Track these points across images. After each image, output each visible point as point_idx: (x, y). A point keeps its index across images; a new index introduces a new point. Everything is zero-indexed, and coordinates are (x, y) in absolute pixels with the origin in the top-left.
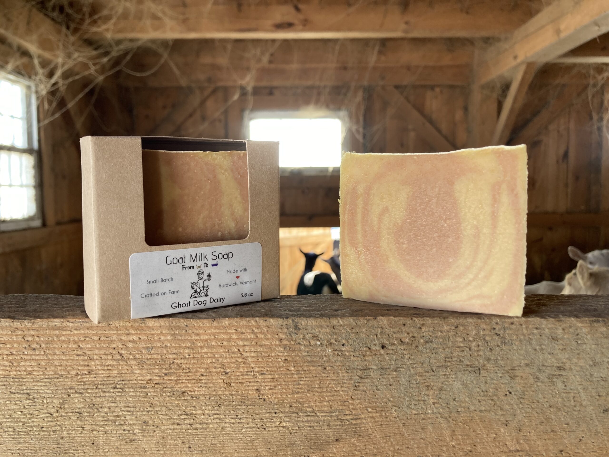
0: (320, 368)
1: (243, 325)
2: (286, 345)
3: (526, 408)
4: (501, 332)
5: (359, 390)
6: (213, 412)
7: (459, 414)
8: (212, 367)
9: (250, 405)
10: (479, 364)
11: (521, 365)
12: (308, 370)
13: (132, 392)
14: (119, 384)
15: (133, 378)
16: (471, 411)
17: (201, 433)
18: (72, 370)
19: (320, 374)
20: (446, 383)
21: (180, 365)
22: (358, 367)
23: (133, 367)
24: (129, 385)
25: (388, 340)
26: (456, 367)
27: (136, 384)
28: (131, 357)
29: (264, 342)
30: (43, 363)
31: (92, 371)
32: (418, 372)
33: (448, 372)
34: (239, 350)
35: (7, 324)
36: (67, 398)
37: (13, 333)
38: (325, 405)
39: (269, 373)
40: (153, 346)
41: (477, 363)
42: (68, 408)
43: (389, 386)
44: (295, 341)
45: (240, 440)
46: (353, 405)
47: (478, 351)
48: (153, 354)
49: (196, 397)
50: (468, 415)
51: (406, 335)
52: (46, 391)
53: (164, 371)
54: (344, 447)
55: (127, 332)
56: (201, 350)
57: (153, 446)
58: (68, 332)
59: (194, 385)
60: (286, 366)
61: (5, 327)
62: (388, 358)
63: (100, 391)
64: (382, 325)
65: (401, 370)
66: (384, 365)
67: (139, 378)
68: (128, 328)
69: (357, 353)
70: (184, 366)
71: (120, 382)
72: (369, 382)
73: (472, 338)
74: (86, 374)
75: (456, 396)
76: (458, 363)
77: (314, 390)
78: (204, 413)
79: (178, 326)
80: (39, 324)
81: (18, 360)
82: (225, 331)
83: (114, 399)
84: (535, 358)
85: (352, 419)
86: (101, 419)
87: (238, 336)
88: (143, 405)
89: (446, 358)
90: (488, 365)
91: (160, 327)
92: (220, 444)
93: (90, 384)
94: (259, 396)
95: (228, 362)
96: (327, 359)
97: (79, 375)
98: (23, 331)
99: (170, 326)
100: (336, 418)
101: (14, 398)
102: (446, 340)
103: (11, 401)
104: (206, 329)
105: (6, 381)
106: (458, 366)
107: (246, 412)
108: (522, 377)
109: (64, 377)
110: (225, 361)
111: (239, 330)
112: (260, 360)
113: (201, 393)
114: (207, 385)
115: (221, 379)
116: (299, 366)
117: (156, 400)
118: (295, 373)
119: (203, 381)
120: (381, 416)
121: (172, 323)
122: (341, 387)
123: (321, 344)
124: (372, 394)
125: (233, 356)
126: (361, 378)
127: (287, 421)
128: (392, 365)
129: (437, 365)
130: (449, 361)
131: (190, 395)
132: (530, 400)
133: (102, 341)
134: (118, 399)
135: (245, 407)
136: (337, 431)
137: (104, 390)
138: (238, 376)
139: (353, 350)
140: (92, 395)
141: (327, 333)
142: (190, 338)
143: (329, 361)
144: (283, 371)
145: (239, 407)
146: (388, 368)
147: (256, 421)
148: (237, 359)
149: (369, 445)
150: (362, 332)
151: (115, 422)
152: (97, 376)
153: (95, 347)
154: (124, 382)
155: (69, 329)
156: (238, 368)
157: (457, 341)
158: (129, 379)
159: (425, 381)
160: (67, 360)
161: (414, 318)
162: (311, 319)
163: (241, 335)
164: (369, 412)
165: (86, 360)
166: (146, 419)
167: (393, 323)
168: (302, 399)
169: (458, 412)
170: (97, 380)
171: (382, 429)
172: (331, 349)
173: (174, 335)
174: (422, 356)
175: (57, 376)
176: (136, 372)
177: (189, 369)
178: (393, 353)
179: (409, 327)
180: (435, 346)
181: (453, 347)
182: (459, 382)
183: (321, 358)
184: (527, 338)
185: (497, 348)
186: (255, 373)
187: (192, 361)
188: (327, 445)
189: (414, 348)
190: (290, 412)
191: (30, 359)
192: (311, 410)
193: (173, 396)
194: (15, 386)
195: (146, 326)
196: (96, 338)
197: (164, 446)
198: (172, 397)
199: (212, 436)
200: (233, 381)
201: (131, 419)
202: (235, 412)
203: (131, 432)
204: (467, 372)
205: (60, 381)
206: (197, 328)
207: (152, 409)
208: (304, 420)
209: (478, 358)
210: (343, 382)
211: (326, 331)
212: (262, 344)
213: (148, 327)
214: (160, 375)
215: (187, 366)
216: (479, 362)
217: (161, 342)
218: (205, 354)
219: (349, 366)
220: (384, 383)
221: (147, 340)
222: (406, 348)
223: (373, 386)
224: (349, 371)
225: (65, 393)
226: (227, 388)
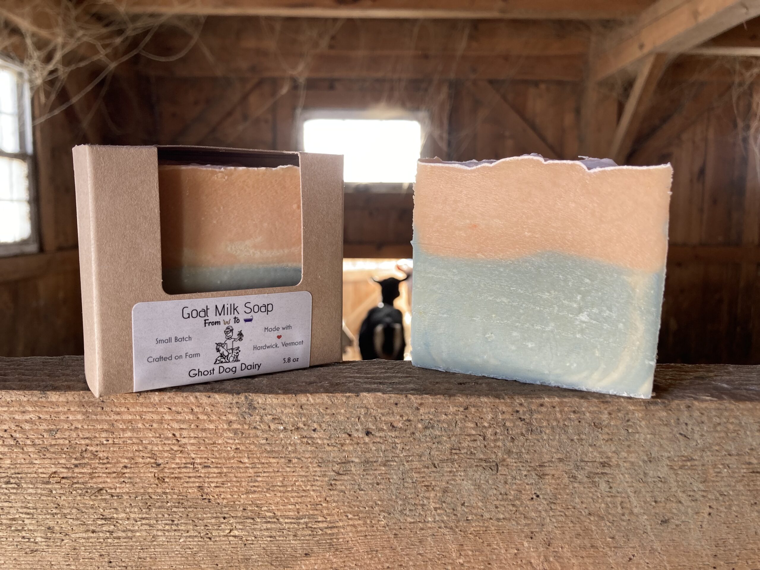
0: (283, 460)
1: (178, 403)
2: (237, 429)
3: (558, 516)
4: (527, 417)
5: (336, 490)
6: (140, 516)
7: (470, 523)
8: (139, 456)
9: (190, 507)
10: (496, 458)
11: (553, 460)
12: (267, 463)
13: (32, 488)
14: (13, 478)
15: (32, 469)
16: (485, 520)
17: (125, 544)
19: (283, 468)
20: (453, 482)
21: (96, 453)
22: (335, 460)
23: (32, 456)
24: (27, 479)
25: (374, 424)
26: (466, 462)
27: (36, 478)
28: (29, 442)
29: (208, 424)
32: (414, 467)
33: (455, 468)
34: (174, 435)
38: (290, 509)
40: (58, 427)
41: (494, 456)
43: (375, 485)
44: (249, 424)
45: (177, 553)
46: (328, 509)
47: (495, 441)
49: (118, 496)
50: (481, 524)
51: (398, 417)
53: (73, 461)
54: (315, 564)
55: (21, 409)
56: (124, 433)
57: (62, 559)
59: (114, 480)
60: (237, 457)
62: (374, 448)
64: (367, 405)
65: (392, 464)
66: (369, 458)
67: (40, 471)
68: (24, 404)
69: (333, 441)
70: (101, 455)
71: (14, 476)
72: (349, 480)
73: (488, 423)
75: (465, 499)
76: (468, 457)
77: (275, 489)
78: (128, 516)
79: (92, 402)
82: (155, 409)
83: (7, 498)
84: (571, 450)
85: (326, 528)
87: (172, 417)
88: (46, 505)
89: (451, 449)
91: (67, 402)
92: (151, 558)
94: (202, 496)
95: (160, 451)
96: (293, 448)
99: (81, 401)
100: (304, 526)
102: (452, 425)
104: (128, 406)
106: (468, 460)
107: (185, 516)
108: (553, 475)
110: (156, 449)
111: (174, 408)
112: (202, 448)
113: (124, 491)
114: (132, 481)
115: (151, 472)
116: (255, 457)
117: (64, 500)
118: (250, 466)
119: (127, 475)
120: (365, 524)
121: (84, 398)
122: (312, 485)
123: (285, 428)
124: (354, 496)
125: (166, 442)
126: (338, 474)
127: (239, 529)
128: (380, 457)
129: (440, 459)
130: (456, 454)
131: (109, 494)
132: (564, 505)
134: (13, 497)
135: (183, 510)
136: (307, 543)
138: (174, 468)
139: (328, 438)
141: (292, 414)
142: (108, 418)
143: (295, 451)
144: (234, 463)
145: (174, 509)
146: (375, 462)
147: (199, 528)
148: (172, 447)
149: (348, 561)
150: (339, 413)
151: (11, 527)
154: (19, 476)
156: (174, 460)
157: (467, 427)
158: (26, 471)
159: (423, 479)
161: (409, 396)
162: (270, 396)
163: (176, 415)
164: (349, 519)
166: (51, 524)
167: (381, 401)
168: (259, 500)
169: (467, 520)
171: (366, 541)
172: (297, 435)
173: (86, 413)
174: (420, 446)
176: (35, 462)
177: (107, 458)
178: (381, 441)
179: (403, 407)
180: (438, 433)
181: (462, 435)
182: (469, 481)
183: (285, 447)
184: (561, 424)
185: (521, 438)
186: (196, 466)
187: (111, 448)
188: (293, 561)
189: (409, 435)
190: (244, 517)
192: (271, 514)
193: (86, 494)
195: (48, 402)
197: (76, 559)
198: (84, 495)
199: (139, 548)
200: (167, 476)
201: (30, 524)
202: (171, 516)
203: (32, 540)
204: (480, 469)
206: (117, 404)
207: (58, 512)
208: (262, 528)
209: (495, 450)
210: (314, 479)
211: (290, 411)
212: (204, 428)
213: (51, 402)
214: (68, 466)
215: (105, 455)
216: (497, 456)
217: (68, 422)
218: (128, 439)
219: (322, 458)
220: (369, 481)
221: (49, 420)
222: (398, 435)
223: (354, 484)
224: (322, 465)
226: (159, 485)
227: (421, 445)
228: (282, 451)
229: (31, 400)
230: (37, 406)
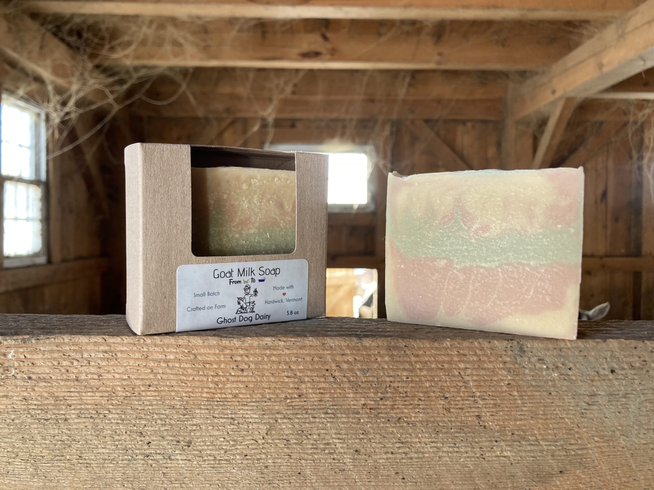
0: (545, 393)
1: (465, 347)
2: (510, 368)
5: (585, 418)
6: (430, 440)
8: (431, 391)
9: (469, 433)
12: (532, 396)
13: (345, 418)
14: (331, 409)
15: (346, 402)
17: (416, 463)
18: (281, 393)
19: (544, 399)
21: (397, 389)
22: (585, 393)
23: (347, 391)
24: (341, 410)
25: (618, 364)
27: (348, 409)
28: (345, 380)
29: (487, 364)
30: (251, 385)
31: (303, 395)
32: (648, 398)
34: (460, 373)
35: (215, 342)
36: (274, 423)
37: (221, 353)
38: (549, 433)
39: (492, 398)
40: (369, 367)
42: (275, 434)
43: (617, 413)
44: (520, 364)
45: (457, 470)
46: (579, 434)
48: (369, 376)
49: (413, 424)
51: (637, 358)
52: (252, 415)
53: (379, 395)
54: (568, 480)
55: (342, 352)
56: (421, 372)
57: (365, 477)
58: (279, 352)
59: (410, 411)
61: (213, 346)
62: (617, 383)
63: (311, 416)
64: (612, 349)
65: (631, 396)
66: (613, 391)
67: (352, 403)
68: (344, 348)
69: (585, 378)
70: (401, 390)
71: (332, 407)
72: (597, 409)
74: (295, 398)
77: (538, 417)
78: (420, 441)
79: (397, 347)
80: (249, 342)
81: (224, 382)
82: (446, 352)
83: (324, 426)
85: (578, 449)
86: (310, 446)
87: (460, 359)
88: (355, 432)
91: (378, 347)
92: (436, 475)
93: (299, 409)
94: (479, 423)
95: (448, 386)
96: (553, 383)
97: (288, 398)
98: (232, 350)
99: (388, 346)
100: (560, 448)
101: (217, 423)
103: (213, 427)
104: (426, 350)
105: (210, 405)
107: (465, 440)
109: (273, 400)
110: (445, 385)
111: (461, 352)
112: (482, 384)
113: (418, 420)
114: (425, 411)
115: (440, 404)
116: (523, 391)
117: (370, 427)
118: (518, 398)
119: (421, 407)
120: (609, 446)
121: (391, 343)
122: (567, 414)
123: (547, 367)
124: (600, 422)
125: (453, 379)
126: (589, 404)
127: (508, 450)
128: (622, 390)
131: (406, 422)
133: (315, 361)
134: (329, 425)
135: (464, 435)
136: (562, 462)
137: (314, 415)
138: (458, 401)
139: (580, 375)
140: (301, 421)
141: (553, 356)
142: (408, 360)
143: (554, 386)
144: (505, 396)
145: (458, 435)
146: (617, 394)
147: (475, 450)
148: (458, 383)
149: (594, 477)
150: (591, 356)
151: (324, 450)
152: (308, 400)
153: (307, 368)
154: (336, 407)
155: (280, 348)
156: (458, 392)
158: (341, 403)
160: (276, 382)
161: (646, 341)
162: (537, 341)
163: (463, 357)
164: (596, 442)
166: (358, 447)
167: (624, 346)
168: (525, 426)
170: (307, 405)
171: (609, 460)
172: (557, 373)
173: (392, 356)
175: (264, 400)
176: (349, 396)
177: (406, 392)
178: (623, 378)
179: (641, 350)
183: (547, 383)
186: (476, 398)
187: (410, 385)
188: (550, 477)
189: (645, 373)
190: (512, 440)
191: (237, 381)
192: (534, 438)
193: (388, 422)
194: (219, 410)
195: (362, 346)
196: (308, 359)
197: (376, 477)
198: (386, 423)
199: (427, 466)
200: (452, 407)
201: (342, 448)
202: (454, 440)
203: (341, 461)
205: (268, 405)
206: (417, 348)
207: (365, 437)
208: (526, 449)
210: (568, 408)
211: (552, 354)
212: (484, 367)
213: (365, 346)
214: (375, 399)
215: (405, 390)
217: (377, 363)
218: (424, 377)
219: (575, 391)
220: (613, 411)
221: (362, 361)
222: (636, 373)
223: (600, 413)
224: (576, 397)
225: (272, 418)
226: (446, 414)
228: (544, 386)
229: (350, 344)
230: (354, 350)
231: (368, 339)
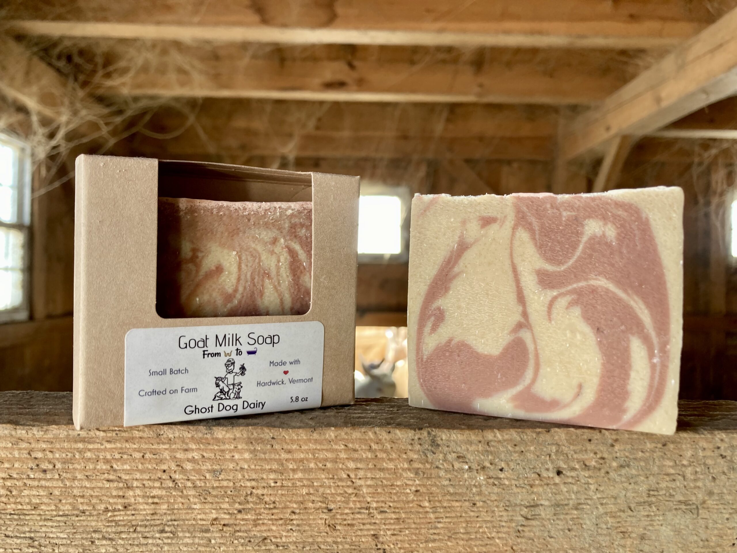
0: (467, 504)
1: (356, 439)
2: (418, 469)
4: (728, 453)
5: (523, 537)
8: (309, 500)
10: (697, 500)
12: (449, 507)
13: (189, 537)
14: (169, 526)
15: (190, 515)
18: (99, 503)
19: (466, 513)
21: (262, 498)
22: (523, 503)
23: (192, 500)
24: (184, 527)
25: (566, 462)
26: (665, 504)
27: (194, 525)
28: (189, 484)
29: (386, 463)
30: (57, 492)
31: (130, 505)
32: (609, 510)
33: (653, 512)
34: (348, 476)
35: (6, 432)
36: (89, 546)
37: (15, 446)
39: (393, 510)
40: (222, 467)
41: (694, 498)
43: (567, 531)
44: (432, 463)
47: (695, 480)
48: (222, 480)
49: (284, 546)
51: (592, 455)
52: (58, 534)
53: (237, 506)
55: (185, 446)
56: (294, 474)
58: (96, 446)
59: (280, 528)
60: (417, 500)
61: (3, 437)
62: (565, 490)
63: (140, 536)
64: (558, 441)
65: (585, 507)
66: (560, 500)
67: (199, 517)
68: (187, 441)
69: (521, 482)
70: (267, 499)
71: (170, 523)
72: (539, 526)
73: (687, 461)
74: (119, 510)
75: (664, 547)
76: (667, 499)
77: (458, 536)
79: (261, 439)
80: (54, 432)
81: (19, 487)
82: (330, 446)
83: (160, 549)
87: (348, 455)
89: (649, 490)
90: (709, 502)
91: (235, 439)
93: (124, 526)
94: (376, 545)
95: (332, 494)
96: (478, 490)
97: (109, 511)
98: (30, 443)
99: (249, 438)
101: (11, 544)
102: (649, 464)
104: (301, 443)
106: (667, 503)
109: (87, 513)
110: (328, 491)
111: (350, 445)
112: (379, 490)
113: (291, 540)
114: (300, 528)
115: (321, 519)
116: (436, 501)
118: (431, 511)
119: (295, 522)
121: (252, 434)
122: (498, 532)
123: (470, 468)
124: (543, 544)
125: (340, 484)
126: (527, 519)
128: (572, 499)
129: (636, 501)
130: (654, 495)
131: (274, 543)
133: (146, 459)
134: (166, 548)
137: (146, 534)
138: (347, 514)
139: (516, 478)
140: (126, 542)
141: (478, 451)
142: (277, 457)
143: (480, 493)
144: (413, 507)
146: (566, 505)
148: (346, 489)
150: (529, 451)
152: (137, 512)
153: (135, 468)
154: (176, 523)
155: (98, 441)
156: (347, 502)
157: (664, 466)
158: (184, 517)
159: (619, 525)
160: (93, 489)
161: (604, 431)
162: (455, 431)
163: (352, 453)
165: (121, 489)
167: (574, 437)
170: (136, 520)
172: (483, 475)
173: (253, 452)
174: (614, 486)
175: (76, 512)
176: (195, 507)
177: (274, 503)
178: (573, 481)
179: (597, 444)
180: (634, 472)
181: (660, 474)
182: (669, 527)
185: (723, 477)
186: (371, 511)
187: (280, 492)
189: (603, 475)
191: (38, 486)
193: (249, 544)
194: (13, 526)
195: (213, 438)
196: (138, 455)
198: (247, 545)
200: (339, 522)
204: (680, 512)
205: (80, 520)
206: (288, 441)
209: (695, 491)
210: (499, 525)
211: (477, 449)
212: (382, 467)
213: (217, 439)
214: (231, 512)
215: (272, 499)
216: (697, 497)
217: (234, 462)
218: (298, 481)
219: (509, 501)
220: (560, 527)
221: (213, 459)
222: (591, 474)
223: (544, 531)
224: (509, 509)
225: (86, 539)
226: (330, 533)
227: (616, 486)
228: (466, 493)
229: (196, 436)
230: (202, 444)
231: (221, 428)
